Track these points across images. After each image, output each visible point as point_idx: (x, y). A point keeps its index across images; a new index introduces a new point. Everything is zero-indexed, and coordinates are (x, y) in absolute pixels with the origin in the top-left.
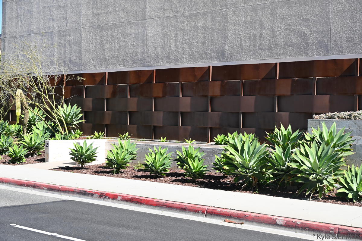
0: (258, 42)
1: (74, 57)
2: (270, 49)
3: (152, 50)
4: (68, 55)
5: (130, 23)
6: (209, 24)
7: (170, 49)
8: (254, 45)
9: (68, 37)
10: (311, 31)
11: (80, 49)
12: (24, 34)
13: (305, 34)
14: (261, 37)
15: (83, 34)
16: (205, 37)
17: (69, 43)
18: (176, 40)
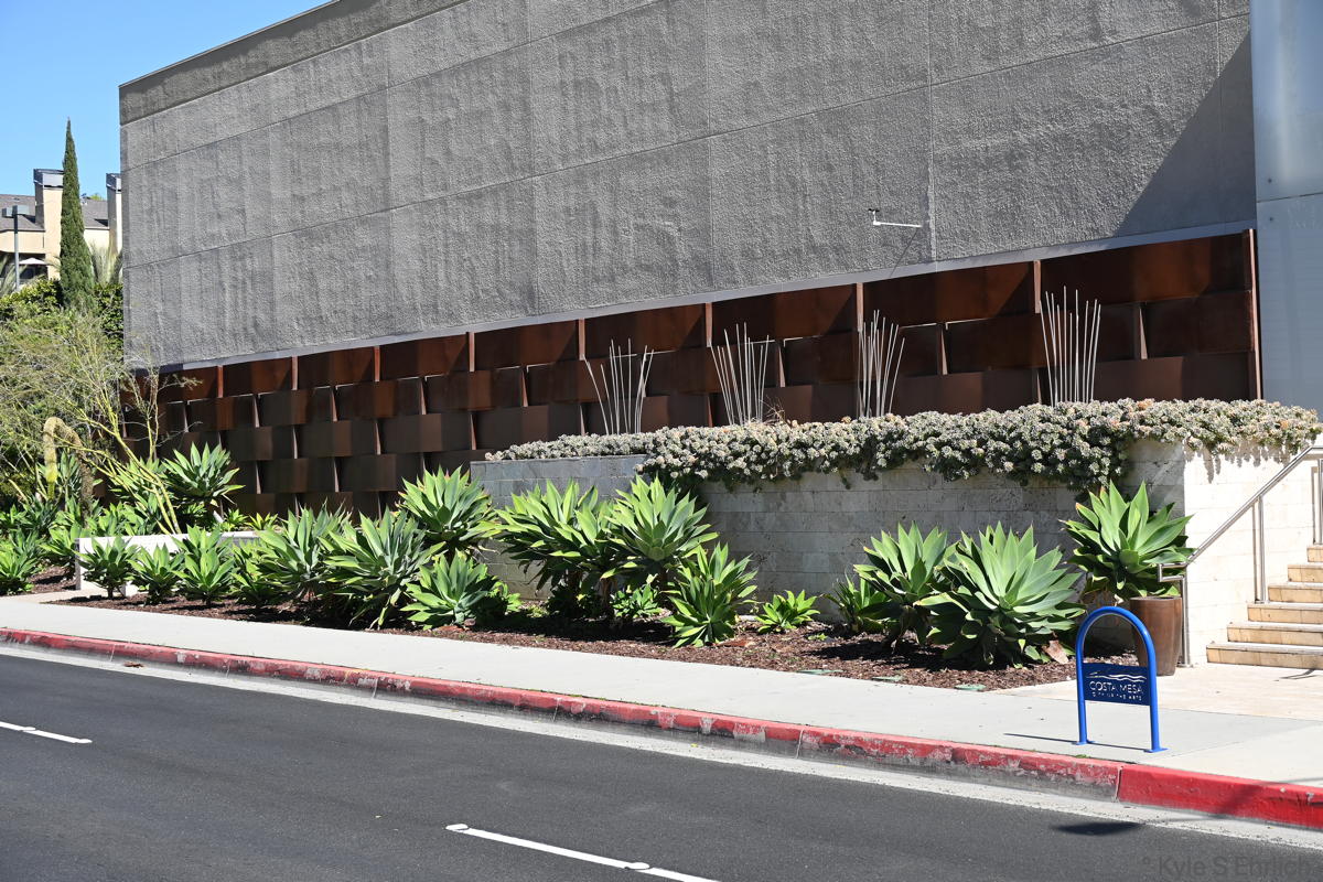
0: (590, 263)
1: (262, 316)
2: (612, 279)
3: (404, 291)
4: (250, 312)
5: (362, 221)
6: (504, 220)
7: (437, 287)
8: (585, 270)
9: (248, 261)
10: (679, 230)
11: (271, 294)
12: (166, 256)
13: (670, 238)
14: (596, 249)
15: (276, 253)
16: (497, 252)
17: (252, 279)
18: (446, 261)
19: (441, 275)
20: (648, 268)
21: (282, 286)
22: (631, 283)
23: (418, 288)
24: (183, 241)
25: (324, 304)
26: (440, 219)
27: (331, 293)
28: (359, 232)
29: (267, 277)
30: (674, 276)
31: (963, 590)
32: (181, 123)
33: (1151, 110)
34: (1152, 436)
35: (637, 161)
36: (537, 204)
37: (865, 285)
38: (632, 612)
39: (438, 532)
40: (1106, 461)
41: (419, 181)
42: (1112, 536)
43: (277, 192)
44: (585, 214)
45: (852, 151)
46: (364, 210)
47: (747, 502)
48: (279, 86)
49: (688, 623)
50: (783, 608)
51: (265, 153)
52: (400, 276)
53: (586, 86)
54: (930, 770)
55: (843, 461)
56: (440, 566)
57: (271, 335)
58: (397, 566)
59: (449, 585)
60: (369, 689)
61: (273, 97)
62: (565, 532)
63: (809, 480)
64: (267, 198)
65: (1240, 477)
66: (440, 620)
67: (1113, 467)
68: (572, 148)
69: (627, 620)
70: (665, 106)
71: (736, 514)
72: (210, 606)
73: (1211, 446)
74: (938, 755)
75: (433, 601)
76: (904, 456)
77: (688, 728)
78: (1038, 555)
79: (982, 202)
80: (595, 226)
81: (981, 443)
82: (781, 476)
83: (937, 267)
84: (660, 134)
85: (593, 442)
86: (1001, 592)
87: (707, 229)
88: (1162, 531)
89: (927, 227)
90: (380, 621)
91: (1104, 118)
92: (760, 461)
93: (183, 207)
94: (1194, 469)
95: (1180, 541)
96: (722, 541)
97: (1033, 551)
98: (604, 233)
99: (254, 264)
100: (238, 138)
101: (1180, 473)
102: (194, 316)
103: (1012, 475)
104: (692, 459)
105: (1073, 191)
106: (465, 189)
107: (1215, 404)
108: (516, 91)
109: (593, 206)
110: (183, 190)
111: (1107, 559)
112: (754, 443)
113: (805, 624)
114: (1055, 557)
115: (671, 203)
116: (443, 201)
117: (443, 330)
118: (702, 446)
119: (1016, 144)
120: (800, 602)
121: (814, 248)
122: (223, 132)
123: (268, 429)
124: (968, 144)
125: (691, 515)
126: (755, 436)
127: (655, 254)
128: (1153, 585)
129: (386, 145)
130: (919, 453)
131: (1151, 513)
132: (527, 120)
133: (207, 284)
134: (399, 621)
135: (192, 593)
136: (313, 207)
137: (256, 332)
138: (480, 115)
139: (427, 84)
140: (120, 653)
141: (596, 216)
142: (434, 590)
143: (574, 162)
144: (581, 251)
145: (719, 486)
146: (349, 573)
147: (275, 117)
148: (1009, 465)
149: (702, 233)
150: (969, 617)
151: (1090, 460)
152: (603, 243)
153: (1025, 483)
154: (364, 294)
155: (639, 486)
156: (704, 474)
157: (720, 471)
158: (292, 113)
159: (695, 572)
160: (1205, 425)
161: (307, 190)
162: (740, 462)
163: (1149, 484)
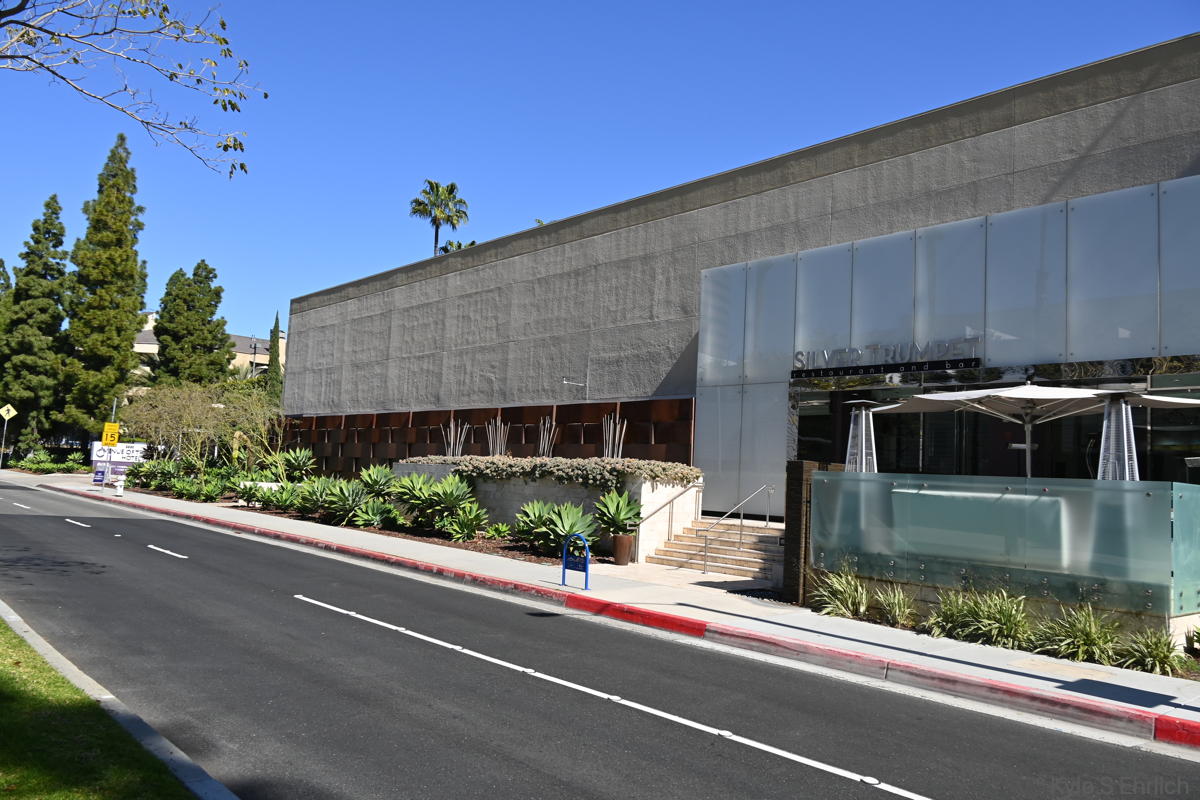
0: (462, 388)
4: (331, 396)
7: (403, 392)
8: (459, 391)
9: (333, 375)
10: (495, 378)
11: (340, 389)
12: (301, 370)
13: (492, 381)
14: (464, 383)
15: (344, 373)
16: (427, 380)
17: (333, 383)
18: (408, 382)
19: (406, 387)
20: (482, 392)
21: (346, 386)
22: (475, 397)
23: (396, 391)
24: (308, 365)
25: (360, 394)
26: (407, 365)
27: (363, 391)
28: (376, 367)
29: (339, 383)
30: (492, 396)
31: (551, 526)
32: (313, 317)
33: (668, 348)
34: (631, 473)
35: (482, 349)
36: (444, 361)
37: (557, 406)
38: (442, 527)
39: (373, 489)
40: (614, 482)
41: (401, 349)
42: (612, 510)
43: (346, 349)
44: (461, 368)
45: (561, 353)
46: (379, 359)
47: (490, 487)
48: (352, 306)
49: (458, 532)
50: (497, 530)
51: (344, 332)
52: (390, 388)
53: (467, 318)
54: (506, 591)
55: (525, 474)
56: (371, 503)
57: (337, 406)
58: (354, 500)
59: (373, 510)
60: (321, 548)
61: (349, 310)
62: (417, 493)
63: (513, 480)
64: (343, 350)
65: (665, 492)
66: (368, 525)
67: (617, 483)
68: (459, 342)
69: (440, 530)
70: (495, 329)
71: (486, 492)
72: (285, 513)
73: (654, 478)
74: (510, 586)
75: (366, 517)
76: (546, 473)
77: (428, 570)
78: (583, 515)
79: (606, 378)
80: (465, 373)
81: (573, 470)
82: (502, 478)
83: (588, 402)
84: (492, 339)
85: (439, 459)
86: (567, 528)
87: (506, 379)
88: (631, 510)
89: (585, 386)
90: (344, 523)
91: (652, 349)
92: (495, 471)
93: (310, 351)
94: (646, 487)
95: (638, 514)
96: (476, 501)
97: (581, 514)
98: (468, 376)
99: (335, 377)
100: (333, 325)
101: (640, 488)
102: (309, 396)
103: (582, 484)
104: (471, 468)
105: (638, 377)
106: (418, 354)
107: (658, 463)
108: (441, 317)
109: (465, 366)
110: (311, 344)
111: (609, 518)
112: (494, 464)
113: (505, 536)
114: (590, 517)
115: (493, 367)
116: (409, 358)
117: (403, 409)
118: (476, 464)
119: (620, 356)
120: (503, 528)
121: (544, 390)
122: (328, 323)
123: (330, 444)
124: (602, 354)
125: (466, 489)
126: (495, 461)
127: (485, 387)
128: (625, 531)
129: (390, 334)
130: (552, 473)
131: (629, 502)
132: (443, 329)
133: (316, 383)
134: (351, 524)
135: (278, 507)
136: (359, 356)
137: (333, 404)
138: (426, 325)
139: (408, 311)
140: (236, 528)
141: (465, 369)
142: (367, 513)
143: (459, 348)
144: (459, 383)
145: (481, 480)
146: (334, 503)
147: (349, 318)
148: (581, 480)
149: (504, 380)
150: (552, 537)
151: (609, 480)
152: (467, 381)
153: (587, 487)
154: (376, 392)
155: (450, 478)
156: (475, 474)
157: (481, 474)
158: (356, 317)
159: (465, 512)
160: (652, 471)
161: (358, 349)
162: (488, 471)
163: (629, 492)
